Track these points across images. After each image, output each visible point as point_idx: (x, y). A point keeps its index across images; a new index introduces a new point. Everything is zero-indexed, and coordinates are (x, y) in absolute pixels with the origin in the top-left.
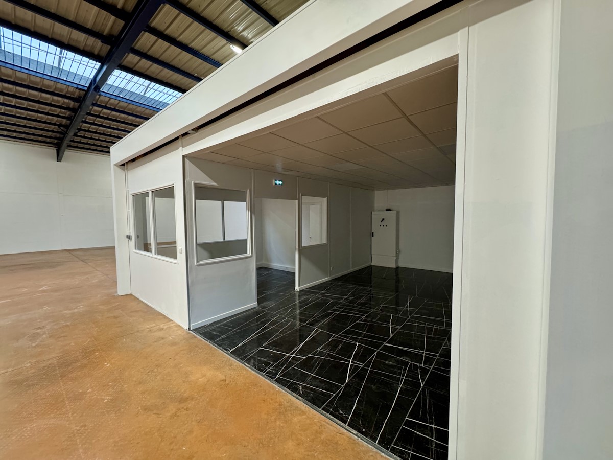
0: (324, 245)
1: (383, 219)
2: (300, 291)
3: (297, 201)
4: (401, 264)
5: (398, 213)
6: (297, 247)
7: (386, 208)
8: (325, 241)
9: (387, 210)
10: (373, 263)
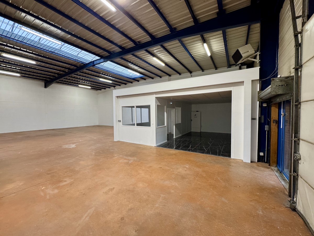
0: (180, 124)
1: (196, 115)
2: (176, 138)
3: (174, 109)
4: (202, 131)
5: (201, 112)
6: (174, 124)
7: (196, 111)
8: (180, 122)
9: (197, 111)
10: (192, 131)
